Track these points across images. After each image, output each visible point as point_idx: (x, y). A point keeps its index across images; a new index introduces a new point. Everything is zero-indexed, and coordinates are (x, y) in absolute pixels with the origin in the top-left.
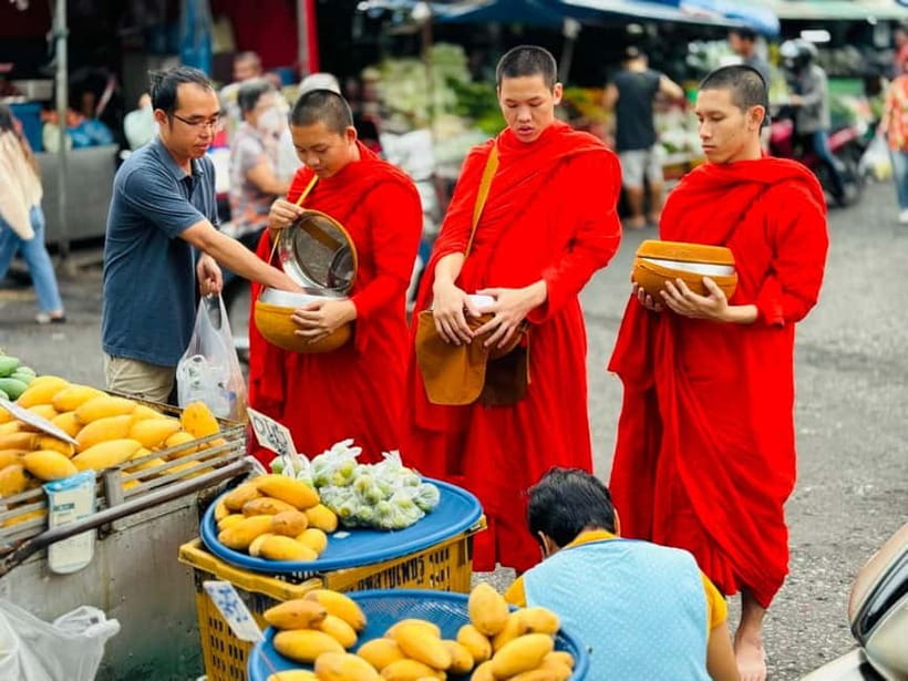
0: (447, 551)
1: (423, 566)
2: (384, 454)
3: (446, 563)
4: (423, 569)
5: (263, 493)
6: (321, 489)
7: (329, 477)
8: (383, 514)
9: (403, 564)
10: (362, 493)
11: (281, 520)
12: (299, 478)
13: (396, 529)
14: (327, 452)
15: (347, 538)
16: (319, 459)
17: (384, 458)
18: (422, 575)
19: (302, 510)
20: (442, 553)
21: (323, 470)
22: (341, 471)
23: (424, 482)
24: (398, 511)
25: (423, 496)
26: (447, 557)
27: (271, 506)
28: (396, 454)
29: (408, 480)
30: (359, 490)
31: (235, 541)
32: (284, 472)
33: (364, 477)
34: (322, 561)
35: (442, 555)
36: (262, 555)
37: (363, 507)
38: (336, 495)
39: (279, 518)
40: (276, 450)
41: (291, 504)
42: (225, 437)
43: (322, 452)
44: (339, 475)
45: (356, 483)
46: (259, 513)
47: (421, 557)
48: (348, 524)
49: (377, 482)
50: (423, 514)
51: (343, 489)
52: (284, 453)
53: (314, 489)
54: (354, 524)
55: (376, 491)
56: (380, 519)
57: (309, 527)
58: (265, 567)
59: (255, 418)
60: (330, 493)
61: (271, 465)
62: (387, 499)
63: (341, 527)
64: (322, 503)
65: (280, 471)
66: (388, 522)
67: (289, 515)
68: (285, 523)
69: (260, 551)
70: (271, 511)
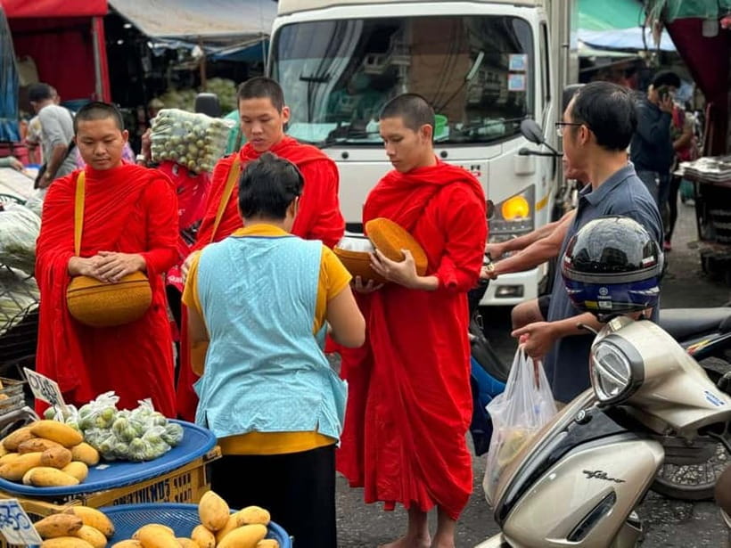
0: (189, 475)
1: (169, 487)
2: (140, 402)
3: (188, 485)
4: (168, 491)
5: (35, 435)
6: (86, 431)
7: (93, 421)
8: (137, 448)
9: (152, 486)
10: (120, 432)
11: (49, 454)
12: (68, 423)
13: (147, 460)
14: (92, 402)
15: (107, 468)
16: (85, 407)
17: (139, 405)
18: (168, 495)
19: (70, 447)
20: (184, 477)
21: (88, 416)
22: (102, 416)
23: (170, 422)
24: (148, 446)
25: (169, 433)
26: (189, 481)
27: (42, 445)
28: (149, 401)
29: (158, 422)
30: (117, 430)
31: (12, 473)
32: (55, 418)
33: (122, 419)
34: (82, 485)
35: (185, 479)
36: (33, 483)
37: (120, 444)
38: (99, 435)
39: (47, 453)
40: (47, 401)
41: (59, 443)
42: (6, 393)
43: (88, 403)
44: (101, 419)
45: (115, 424)
46: (32, 450)
47: (167, 480)
48: (108, 458)
49: (131, 423)
50: (170, 448)
51: (104, 431)
52: (55, 403)
53: (80, 431)
54: (112, 458)
55: (131, 430)
56: (133, 453)
57: (73, 461)
58: (35, 492)
59: (30, 375)
60: (94, 435)
61: (45, 413)
62: (140, 437)
63: (102, 460)
64: (85, 441)
65: (51, 417)
66: (140, 455)
67: (56, 450)
68: (52, 457)
69: (31, 480)
70: (41, 448)
